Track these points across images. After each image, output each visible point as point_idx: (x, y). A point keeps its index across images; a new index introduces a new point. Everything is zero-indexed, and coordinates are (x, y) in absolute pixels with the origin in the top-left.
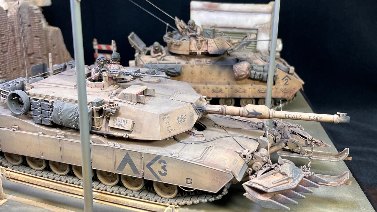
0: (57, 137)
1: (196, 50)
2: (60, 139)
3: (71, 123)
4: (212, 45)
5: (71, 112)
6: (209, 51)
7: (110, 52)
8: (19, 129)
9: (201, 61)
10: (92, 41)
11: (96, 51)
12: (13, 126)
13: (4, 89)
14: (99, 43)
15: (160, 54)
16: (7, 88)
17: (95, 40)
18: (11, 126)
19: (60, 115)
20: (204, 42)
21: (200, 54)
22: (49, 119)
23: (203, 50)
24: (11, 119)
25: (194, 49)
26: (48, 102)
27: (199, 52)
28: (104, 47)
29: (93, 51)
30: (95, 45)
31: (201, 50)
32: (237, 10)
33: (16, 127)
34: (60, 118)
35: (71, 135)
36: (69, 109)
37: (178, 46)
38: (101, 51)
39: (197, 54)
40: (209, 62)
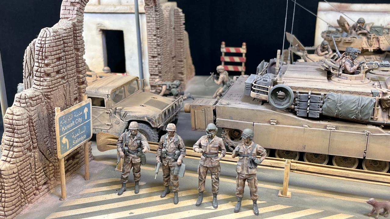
0: (327, 129)
1: (368, 47)
2: (331, 130)
3: (351, 113)
4: (384, 42)
5: (354, 102)
6: (381, 48)
7: (239, 55)
8: (277, 123)
9: (371, 58)
10: (221, 44)
11: (223, 54)
12: (271, 121)
13: (259, 84)
14: (227, 45)
15: (327, 52)
16: (263, 83)
17: (223, 43)
18: (267, 120)
19: (340, 106)
20: (374, 39)
21: (372, 51)
22: (319, 111)
23: (375, 46)
24: (270, 113)
25: (365, 46)
26: (320, 94)
27: (371, 49)
28: (233, 50)
29: (221, 53)
30: (223, 48)
31: (372, 47)
32: (369, 10)
33: (276, 121)
34: (339, 109)
35: (342, 127)
36: (350, 100)
37: (349, 44)
38: (228, 54)
39: (369, 51)
40: (379, 59)
